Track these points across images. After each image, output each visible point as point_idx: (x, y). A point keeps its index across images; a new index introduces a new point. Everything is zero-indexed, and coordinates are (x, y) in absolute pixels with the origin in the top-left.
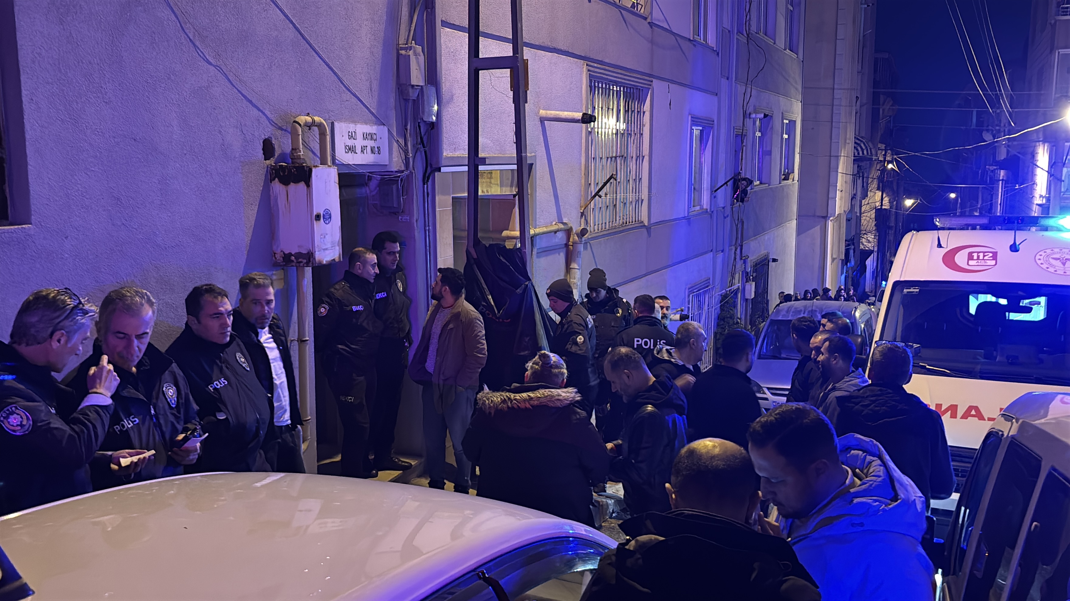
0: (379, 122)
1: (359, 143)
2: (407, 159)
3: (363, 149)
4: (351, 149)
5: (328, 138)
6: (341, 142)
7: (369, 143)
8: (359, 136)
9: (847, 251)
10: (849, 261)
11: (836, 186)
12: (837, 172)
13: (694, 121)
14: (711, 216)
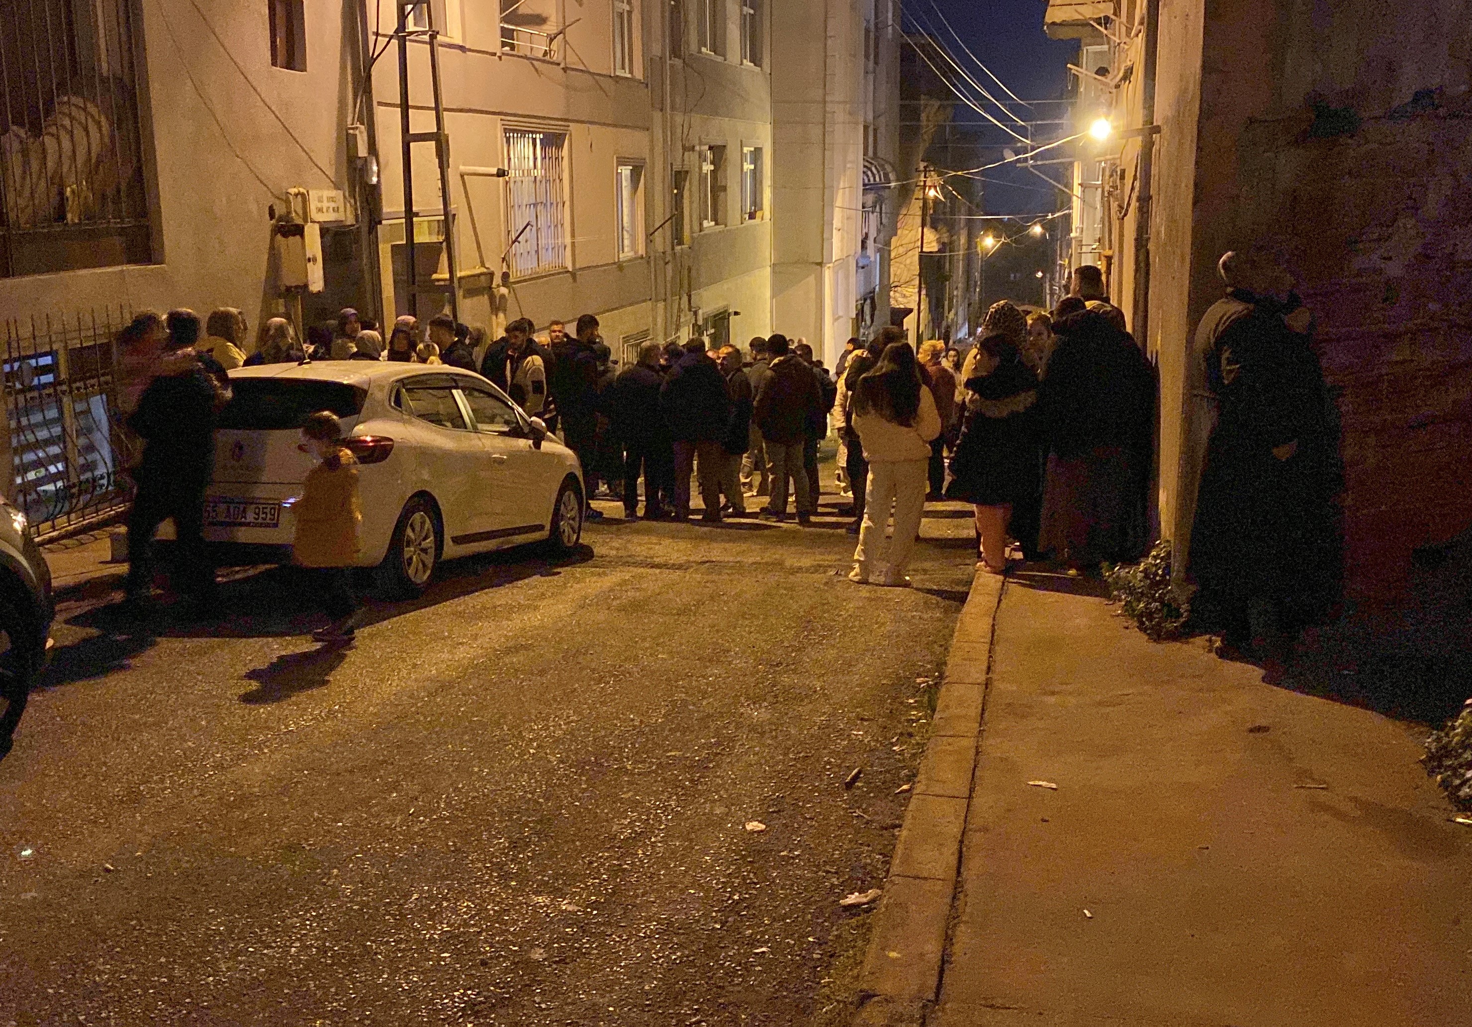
0: (337, 187)
1: (324, 205)
2: (357, 216)
3: (328, 209)
4: (320, 210)
5: (307, 203)
6: (314, 205)
7: (332, 205)
8: (325, 199)
9: (859, 307)
10: (863, 320)
11: (832, 224)
12: (832, 206)
13: (622, 162)
14: (648, 263)
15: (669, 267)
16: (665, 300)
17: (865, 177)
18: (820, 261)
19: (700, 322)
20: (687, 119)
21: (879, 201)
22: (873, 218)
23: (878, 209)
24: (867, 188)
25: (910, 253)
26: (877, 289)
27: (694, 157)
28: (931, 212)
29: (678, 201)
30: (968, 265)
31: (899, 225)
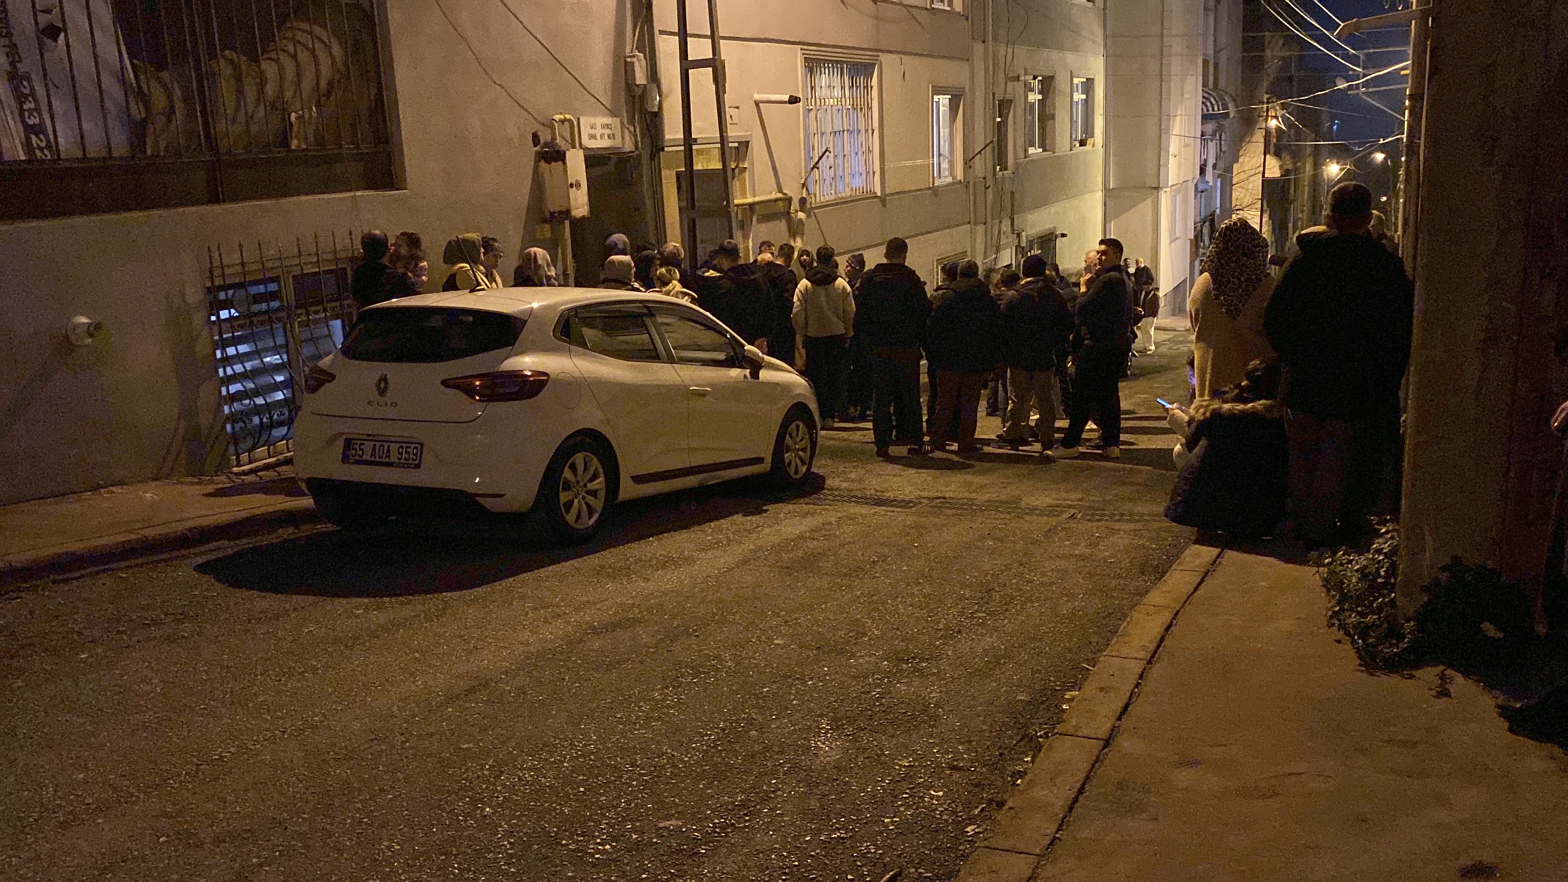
0: (614, 115)
1: (598, 132)
2: (636, 142)
3: (602, 136)
4: (593, 137)
5: (576, 129)
6: (585, 132)
7: (607, 132)
8: (599, 127)
9: (1199, 228)
10: (1202, 240)
11: (1168, 151)
12: (1168, 132)
13: (938, 91)
14: (967, 187)
15: (990, 191)
16: (985, 224)
17: (1204, 107)
18: (1156, 185)
19: (1023, 244)
20: (1010, 50)
21: (1220, 130)
22: (1212, 146)
23: (1218, 137)
24: (1206, 118)
25: (1252, 179)
26: (1218, 211)
27: (1019, 86)
28: (1275, 140)
29: (1001, 130)
30: (1314, 190)
31: (1241, 153)
